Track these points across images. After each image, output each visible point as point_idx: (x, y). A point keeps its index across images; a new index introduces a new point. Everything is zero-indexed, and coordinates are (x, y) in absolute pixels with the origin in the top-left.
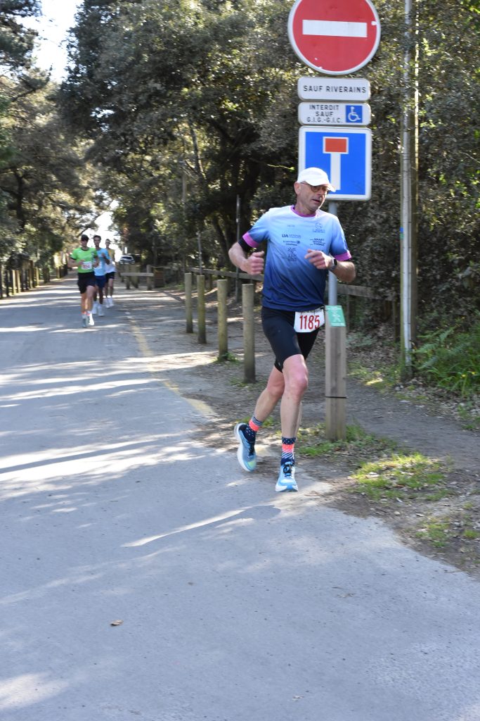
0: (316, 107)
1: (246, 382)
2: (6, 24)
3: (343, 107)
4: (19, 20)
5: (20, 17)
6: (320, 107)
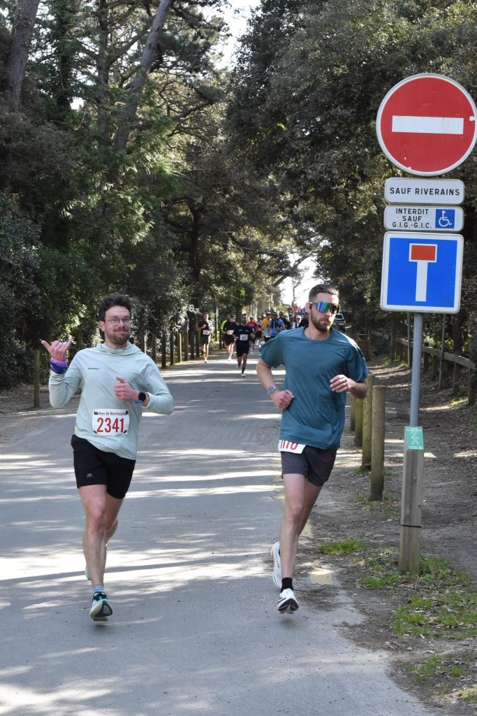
0: (403, 211)
1: (372, 499)
3: (433, 210)
6: (407, 211)
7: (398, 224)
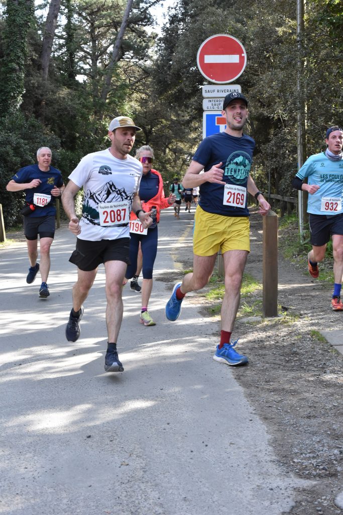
0: (212, 101)
6: (214, 101)
7: (209, 108)
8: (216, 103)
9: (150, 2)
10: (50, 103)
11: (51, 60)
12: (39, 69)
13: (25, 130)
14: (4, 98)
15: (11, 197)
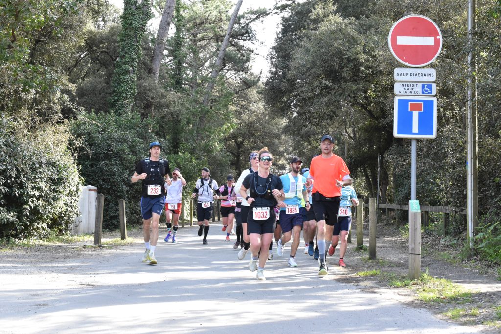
0: (404, 85)
1: (370, 258)
2: (233, 45)
3: (420, 85)
4: (241, 43)
5: (242, 40)
6: (406, 85)
7: (402, 92)
8: (409, 87)
9: (251, 18)
10: (160, 106)
11: (162, 65)
12: (149, 73)
13: (140, 130)
14: (116, 98)
15: (125, 195)
